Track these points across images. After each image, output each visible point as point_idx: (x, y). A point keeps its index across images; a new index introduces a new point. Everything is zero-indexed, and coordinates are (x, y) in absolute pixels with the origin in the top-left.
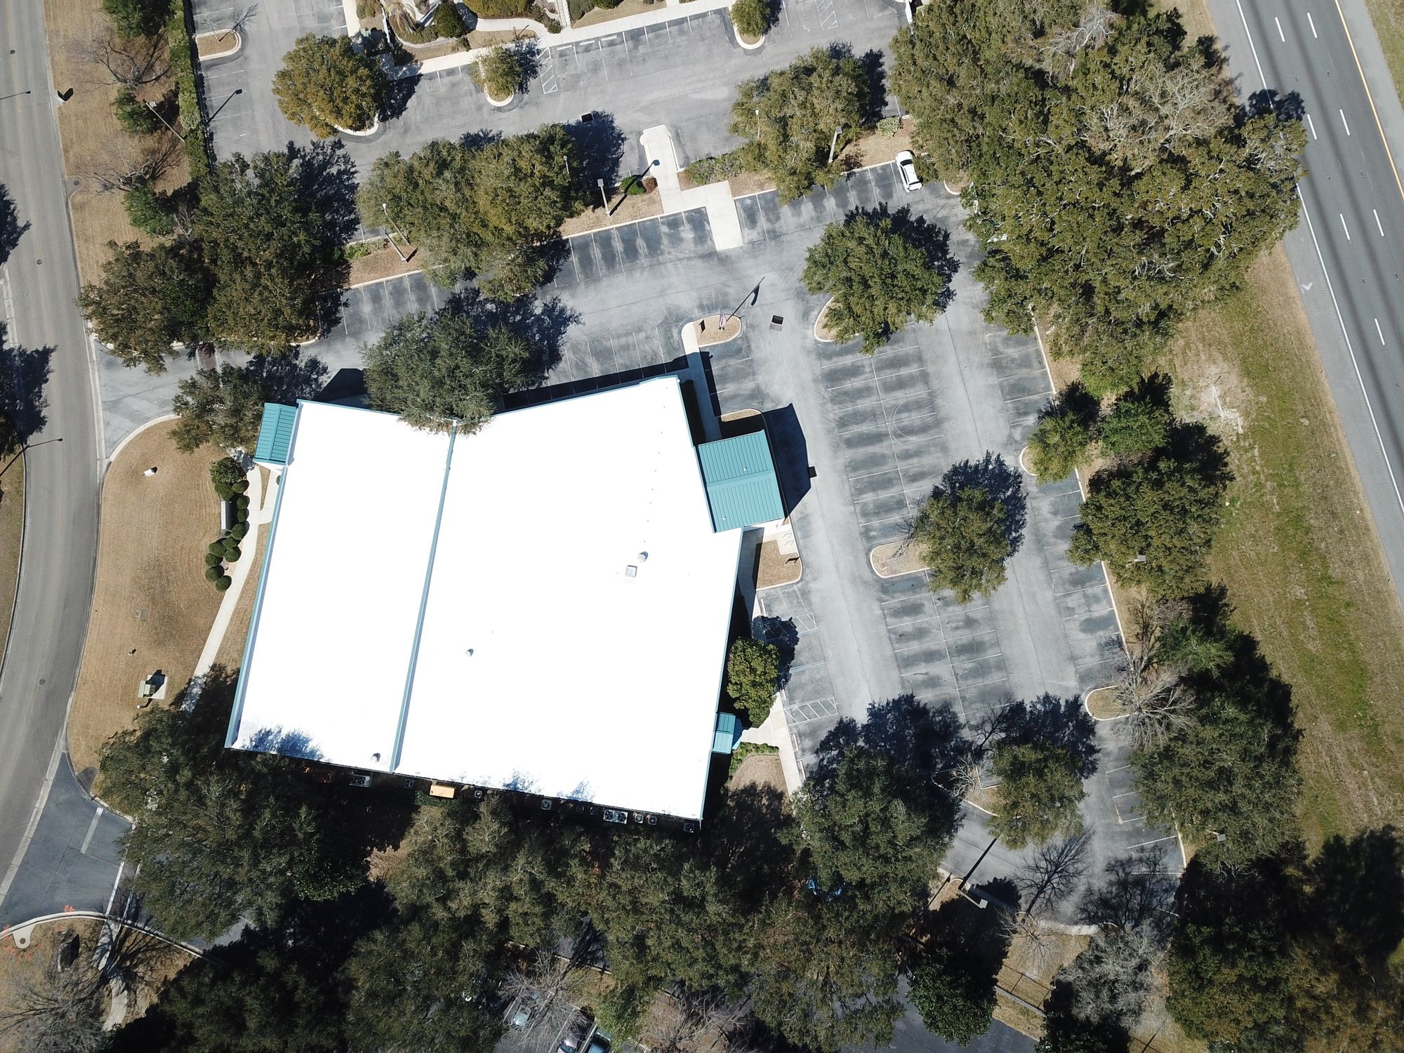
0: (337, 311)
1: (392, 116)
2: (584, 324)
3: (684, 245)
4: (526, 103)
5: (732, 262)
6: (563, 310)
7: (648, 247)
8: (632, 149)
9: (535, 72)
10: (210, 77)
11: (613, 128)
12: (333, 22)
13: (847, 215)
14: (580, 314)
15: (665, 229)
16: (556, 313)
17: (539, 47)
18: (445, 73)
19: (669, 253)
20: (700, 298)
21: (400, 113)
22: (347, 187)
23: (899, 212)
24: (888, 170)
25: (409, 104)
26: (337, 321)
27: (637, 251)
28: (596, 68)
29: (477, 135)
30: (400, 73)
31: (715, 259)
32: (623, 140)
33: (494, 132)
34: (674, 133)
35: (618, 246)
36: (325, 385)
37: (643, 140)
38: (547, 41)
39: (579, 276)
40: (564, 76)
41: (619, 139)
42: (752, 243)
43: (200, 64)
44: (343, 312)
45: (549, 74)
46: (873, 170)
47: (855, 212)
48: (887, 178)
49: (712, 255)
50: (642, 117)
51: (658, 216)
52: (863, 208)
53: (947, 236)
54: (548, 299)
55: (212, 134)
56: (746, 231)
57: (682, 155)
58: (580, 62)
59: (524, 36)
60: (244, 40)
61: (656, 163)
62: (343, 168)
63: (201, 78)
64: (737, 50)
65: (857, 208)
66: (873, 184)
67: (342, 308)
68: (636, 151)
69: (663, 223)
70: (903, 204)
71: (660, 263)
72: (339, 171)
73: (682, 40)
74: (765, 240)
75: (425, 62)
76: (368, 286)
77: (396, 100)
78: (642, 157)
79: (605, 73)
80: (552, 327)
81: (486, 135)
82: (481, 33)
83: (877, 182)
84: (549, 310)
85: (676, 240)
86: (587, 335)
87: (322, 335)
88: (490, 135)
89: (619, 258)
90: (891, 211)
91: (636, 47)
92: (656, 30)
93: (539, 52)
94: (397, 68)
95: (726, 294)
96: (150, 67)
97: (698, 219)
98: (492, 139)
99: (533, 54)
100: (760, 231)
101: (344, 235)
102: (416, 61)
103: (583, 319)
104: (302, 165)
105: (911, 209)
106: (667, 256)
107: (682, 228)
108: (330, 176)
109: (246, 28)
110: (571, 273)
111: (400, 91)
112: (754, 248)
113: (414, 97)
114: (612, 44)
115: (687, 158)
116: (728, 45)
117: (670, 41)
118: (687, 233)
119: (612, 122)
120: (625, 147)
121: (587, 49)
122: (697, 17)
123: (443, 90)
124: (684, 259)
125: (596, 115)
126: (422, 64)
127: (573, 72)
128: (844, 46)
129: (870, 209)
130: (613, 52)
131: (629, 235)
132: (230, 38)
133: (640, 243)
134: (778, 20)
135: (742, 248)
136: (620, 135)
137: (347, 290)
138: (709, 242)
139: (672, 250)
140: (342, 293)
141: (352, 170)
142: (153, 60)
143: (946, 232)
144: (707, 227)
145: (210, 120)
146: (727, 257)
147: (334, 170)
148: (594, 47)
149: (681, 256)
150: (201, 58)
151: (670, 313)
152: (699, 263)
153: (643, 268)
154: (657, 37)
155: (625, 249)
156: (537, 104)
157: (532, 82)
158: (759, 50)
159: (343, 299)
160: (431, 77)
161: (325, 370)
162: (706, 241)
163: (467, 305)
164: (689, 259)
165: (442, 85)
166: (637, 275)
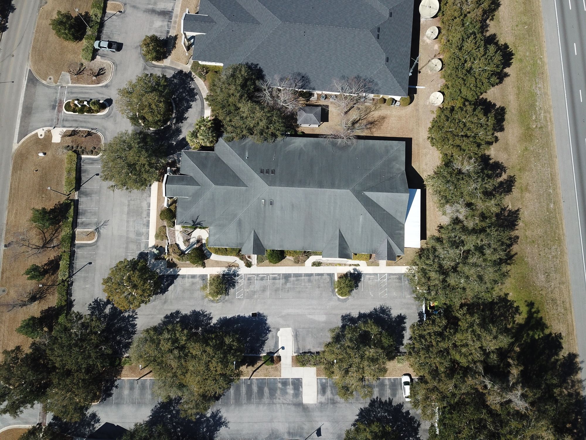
0: (111, 389)
1: (160, 293)
2: (229, 428)
3: (287, 396)
4: (226, 301)
5: (309, 411)
6: (221, 418)
7: (270, 393)
8: (273, 337)
9: (234, 286)
10: (79, 252)
11: (266, 324)
12: (143, 237)
13: (371, 401)
14: (229, 422)
15: (280, 385)
16: (217, 419)
17: (239, 273)
18: (190, 276)
19: (279, 399)
20: (289, 428)
21: (164, 292)
22: (131, 325)
23: (398, 405)
24: (397, 381)
25: (170, 288)
26: (110, 395)
27: (263, 393)
28: (264, 289)
29: (199, 312)
30: (169, 272)
31: (301, 407)
32: (270, 331)
33: (207, 313)
34: (295, 333)
35: (255, 388)
36: (97, 429)
37: (279, 334)
38: (243, 270)
39: (232, 401)
40: (248, 290)
41: (268, 330)
42: (321, 403)
43: (75, 245)
44: (114, 391)
45: (241, 288)
46: (389, 379)
47: (376, 400)
48: (395, 385)
49: (300, 405)
50: (281, 321)
51: (278, 378)
52: (380, 399)
53: (419, 425)
54: (215, 410)
55: (72, 282)
56: (320, 396)
57: (296, 347)
58: (257, 285)
59: (233, 266)
60: (99, 237)
61: (283, 348)
62: (131, 314)
63: (74, 252)
64: (335, 297)
65: (377, 398)
66: (388, 387)
67: (114, 388)
68: (274, 339)
69: (279, 382)
70: (401, 401)
71: (273, 403)
72: (129, 315)
73: (309, 285)
74: (328, 403)
75: (182, 269)
76: (129, 380)
77: (164, 285)
78: (277, 343)
79: (268, 293)
80: (213, 426)
81: (203, 313)
82: (212, 260)
83: (390, 386)
84: (214, 416)
85: (284, 392)
86: (229, 434)
87: (102, 401)
88: (205, 313)
89: (254, 396)
90: (394, 404)
91: (286, 283)
92: (297, 277)
93: (238, 275)
94: (168, 269)
95: (302, 429)
96: (51, 240)
97: (297, 384)
98: (206, 315)
99: (235, 276)
100: (327, 398)
101: (124, 350)
102: (178, 267)
103: (229, 425)
104: (112, 308)
105: (404, 405)
106: (277, 400)
107: (288, 387)
108: (125, 317)
109: (101, 231)
110: (228, 398)
111: (167, 281)
112: (322, 406)
113: (173, 285)
114: (274, 279)
115: (299, 348)
116: (331, 293)
117: (303, 284)
118: (290, 390)
119: (266, 320)
120: (270, 335)
121: (262, 279)
122: (319, 275)
123: (187, 285)
124: (286, 404)
125: (259, 314)
126: (180, 270)
127: (252, 289)
128: (387, 308)
129: (383, 400)
130: (274, 283)
131: (262, 384)
132: (92, 235)
133: (266, 390)
134: (358, 286)
135: (315, 404)
136: (268, 328)
137: (119, 379)
138: (300, 398)
139: (281, 398)
140: (116, 380)
141: (135, 316)
142: (54, 237)
143: (419, 422)
144: (301, 389)
145: (73, 275)
146: (307, 408)
147: (126, 315)
148: (266, 278)
149: (285, 402)
150: (76, 242)
151: (273, 433)
152: (293, 408)
153: (265, 404)
154: (297, 280)
155: (258, 391)
156: (231, 303)
157: (232, 291)
158: (345, 300)
159: (116, 383)
160: (184, 277)
161: (98, 421)
162: (299, 396)
163: (175, 403)
164: (289, 404)
165: (187, 282)
166: (261, 407)
